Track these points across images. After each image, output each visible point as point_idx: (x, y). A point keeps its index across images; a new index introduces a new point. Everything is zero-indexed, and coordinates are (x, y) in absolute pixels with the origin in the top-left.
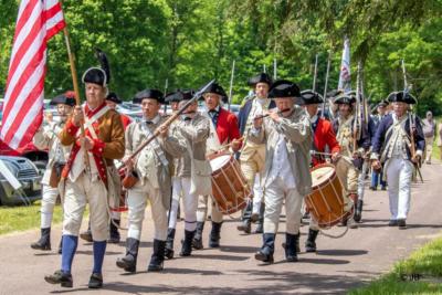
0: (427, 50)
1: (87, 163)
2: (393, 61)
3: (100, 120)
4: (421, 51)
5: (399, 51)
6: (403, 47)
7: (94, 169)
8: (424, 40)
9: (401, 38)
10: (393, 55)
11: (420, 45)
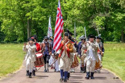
0: (44, 12)
1: (65, 54)
2: (28, 16)
3: (68, 44)
4: (41, 12)
5: (31, 12)
6: (32, 10)
7: (67, 55)
8: (42, 7)
9: (31, 6)
10: (28, 14)
11: (40, 9)
